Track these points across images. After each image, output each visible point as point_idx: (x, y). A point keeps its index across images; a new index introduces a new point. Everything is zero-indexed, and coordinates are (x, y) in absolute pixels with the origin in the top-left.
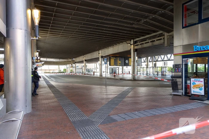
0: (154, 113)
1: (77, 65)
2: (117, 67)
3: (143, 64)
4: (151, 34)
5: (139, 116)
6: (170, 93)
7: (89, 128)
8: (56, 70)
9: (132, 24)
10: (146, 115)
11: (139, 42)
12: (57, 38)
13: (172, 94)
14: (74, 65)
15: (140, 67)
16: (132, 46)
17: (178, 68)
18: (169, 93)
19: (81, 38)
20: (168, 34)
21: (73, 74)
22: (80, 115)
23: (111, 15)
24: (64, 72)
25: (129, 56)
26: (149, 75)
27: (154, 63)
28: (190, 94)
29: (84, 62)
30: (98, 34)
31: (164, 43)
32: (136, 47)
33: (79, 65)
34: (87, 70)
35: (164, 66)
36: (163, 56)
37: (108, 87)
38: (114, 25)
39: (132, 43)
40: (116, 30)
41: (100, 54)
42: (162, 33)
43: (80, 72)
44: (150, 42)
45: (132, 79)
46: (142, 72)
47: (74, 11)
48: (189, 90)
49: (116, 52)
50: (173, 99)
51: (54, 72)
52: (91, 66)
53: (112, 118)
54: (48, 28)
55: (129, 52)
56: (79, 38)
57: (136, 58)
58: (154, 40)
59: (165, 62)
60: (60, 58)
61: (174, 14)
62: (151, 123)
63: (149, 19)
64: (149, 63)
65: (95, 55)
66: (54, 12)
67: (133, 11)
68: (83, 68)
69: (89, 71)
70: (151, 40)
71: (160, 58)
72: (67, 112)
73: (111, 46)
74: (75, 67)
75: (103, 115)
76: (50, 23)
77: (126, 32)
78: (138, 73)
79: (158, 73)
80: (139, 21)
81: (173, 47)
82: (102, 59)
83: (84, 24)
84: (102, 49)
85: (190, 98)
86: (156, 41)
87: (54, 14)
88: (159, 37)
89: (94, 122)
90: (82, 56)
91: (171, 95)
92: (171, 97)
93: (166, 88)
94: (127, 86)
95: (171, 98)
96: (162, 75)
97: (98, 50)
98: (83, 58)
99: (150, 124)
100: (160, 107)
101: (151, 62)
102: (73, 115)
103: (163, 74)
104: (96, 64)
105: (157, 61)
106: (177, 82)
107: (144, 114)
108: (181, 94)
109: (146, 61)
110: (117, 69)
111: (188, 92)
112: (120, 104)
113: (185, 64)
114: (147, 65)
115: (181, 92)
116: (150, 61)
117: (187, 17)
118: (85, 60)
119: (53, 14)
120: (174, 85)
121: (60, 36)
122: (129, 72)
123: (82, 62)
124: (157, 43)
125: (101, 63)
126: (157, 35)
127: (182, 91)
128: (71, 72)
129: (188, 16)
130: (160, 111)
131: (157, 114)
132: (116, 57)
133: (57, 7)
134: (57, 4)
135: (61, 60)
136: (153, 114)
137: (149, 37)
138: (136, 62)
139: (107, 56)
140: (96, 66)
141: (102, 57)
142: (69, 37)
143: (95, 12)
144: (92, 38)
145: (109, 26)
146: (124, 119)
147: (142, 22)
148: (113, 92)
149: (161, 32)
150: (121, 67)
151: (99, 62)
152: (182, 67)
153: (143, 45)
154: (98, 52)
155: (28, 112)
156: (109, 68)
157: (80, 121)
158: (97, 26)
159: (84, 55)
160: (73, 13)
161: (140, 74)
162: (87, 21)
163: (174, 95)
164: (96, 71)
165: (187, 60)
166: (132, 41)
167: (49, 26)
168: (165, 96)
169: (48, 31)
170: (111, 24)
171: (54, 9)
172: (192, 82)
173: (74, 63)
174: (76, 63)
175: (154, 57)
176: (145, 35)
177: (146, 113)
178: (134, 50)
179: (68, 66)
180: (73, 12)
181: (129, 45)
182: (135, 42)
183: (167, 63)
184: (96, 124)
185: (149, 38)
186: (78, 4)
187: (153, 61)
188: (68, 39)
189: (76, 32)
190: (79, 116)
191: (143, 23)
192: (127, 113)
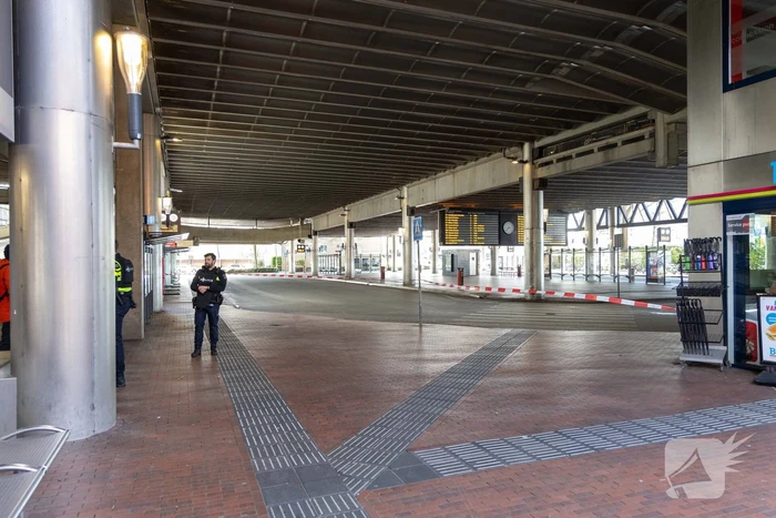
0: (598, 443)
1: (321, 241)
2: (470, 251)
3: (571, 235)
4: (602, 117)
5: (534, 457)
6: (676, 357)
7: (321, 503)
8: (246, 261)
9: (524, 81)
10: (564, 453)
11: (556, 152)
12: (242, 141)
13: (681, 358)
14: (309, 243)
15: (559, 248)
16: (527, 167)
17: (706, 255)
18: (670, 354)
19: (329, 142)
20: (669, 117)
21: (304, 275)
22: (295, 444)
23: (440, 50)
24: (272, 270)
25: (516, 207)
26: (596, 278)
27: (618, 231)
28: (757, 363)
29: (347, 231)
30: (393, 125)
31: (654, 152)
32: (542, 173)
33: (330, 244)
34: (357, 261)
35: (655, 245)
36: (656, 204)
37: (427, 329)
38: (454, 86)
39: (526, 156)
40: (460, 108)
41: (405, 202)
42: (644, 115)
43: (333, 270)
44: (596, 150)
45: (529, 298)
46: (567, 269)
47: (298, 35)
48: (756, 343)
49: (466, 192)
50: (685, 382)
51: (236, 269)
52: (373, 245)
53: (418, 461)
54: (206, 107)
55: (514, 191)
56: (322, 141)
57: (544, 213)
58: (612, 140)
59: (659, 230)
60: (257, 218)
61: (689, 36)
62: (578, 486)
63: (591, 59)
64: (597, 234)
65: (385, 204)
66: (222, 45)
67: (523, 30)
68: (343, 253)
69: (366, 265)
70: (603, 143)
71: (643, 212)
72: (247, 431)
73: (445, 169)
74: (315, 251)
75: (386, 448)
76: (210, 85)
77: (499, 113)
78: (553, 271)
79: (632, 271)
80: (550, 67)
81: (686, 169)
82: (413, 218)
83: (338, 87)
84: (413, 181)
85: (759, 377)
86: (619, 144)
87: (221, 53)
88: (632, 129)
89: (345, 476)
90: (340, 210)
91: (677, 363)
92: (675, 374)
93: (661, 334)
94: (503, 325)
95: (676, 378)
96: (649, 279)
97: (399, 185)
98: (344, 215)
99: (577, 491)
100: (628, 415)
101: (606, 227)
102: (268, 447)
103: (654, 275)
104: (391, 239)
105: (630, 224)
106: (700, 312)
107: (554, 448)
108: (721, 362)
109: (584, 225)
110: (473, 255)
111: (749, 351)
112: (463, 398)
113: (736, 238)
114: (589, 242)
115: (720, 352)
116: (603, 223)
117: (744, 42)
118: (351, 225)
119: (218, 51)
120: (692, 326)
121: (252, 135)
122: (519, 268)
123: (337, 231)
124: (624, 153)
125: (407, 235)
126: (625, 121)
127: (725, 348)
128: (298, 270)
129: (748, 40)
130: (625, 432)
131: (610, 447)
132: (466, 211)
133: (233, 23)
134: (229, 11)
135: (262, 225)
136: (592, 448)
137: (594, 131)
138: (542, 231)
139: (434, 207)
140: (391, 248)
141: (412, 211)
142: (285, 138)
143: (378, 40)
144: (372, 138)
145: (433, 92)
146: (470, 465)
147: (564, 71)
148: (445, 351)
149: (640, 110)
150: (486, 250)
151: (402, 232)
152: (721, 251)
153: (568, 162)
154: (395, 192)
155: (98, 431)
156: (440, 253)
157: (290, 471)
158: (388, 93)
159: (344, 205)
160: (294, 44)
161: (563, 275)
162: (350, 73)
163: (691, 364)
164: (391, 265)
165: (746, 220)
166: (527, 147)
167: (209, 98)
168: (653, 366)
169: (205, 116)
170: (440, 85)
171: (222, 31)
172: (764, 313)
173: (310, 237)
174: (315, 233)
175: (619, 207)
176: (578, 125)
177: (561, 443)
178: (533, 181)
179: (288, 245)
180: (295, 42)
181: (515, 162)
182: (538, 153)
183: (668, 232)
184: (351, 486)
185: (594, 136)
186: (307, 11)
187: (613, 226)
188: (280, 144)
189: (310, 116)
190: (290, 448)
191: (566, 77)
192: (482, 442)
